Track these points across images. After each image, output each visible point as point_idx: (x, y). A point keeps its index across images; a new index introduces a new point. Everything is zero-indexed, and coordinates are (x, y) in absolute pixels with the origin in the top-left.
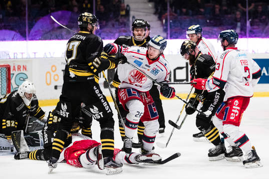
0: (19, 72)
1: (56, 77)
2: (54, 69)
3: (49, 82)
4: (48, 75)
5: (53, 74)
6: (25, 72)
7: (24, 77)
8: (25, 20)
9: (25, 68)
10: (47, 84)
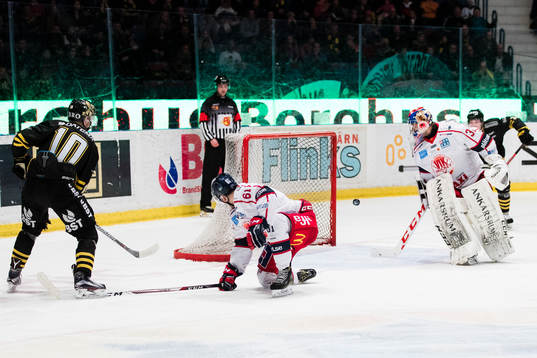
0: (347, 144)
1: (402, 154)
2: (399, 140)
3: (390, 161)
4: (390, 149)
5: (397, 148)
6: (355, 144)
7: (354, 151)
8: (357, 67)
9: (355, 138)
10: (389, 164)
